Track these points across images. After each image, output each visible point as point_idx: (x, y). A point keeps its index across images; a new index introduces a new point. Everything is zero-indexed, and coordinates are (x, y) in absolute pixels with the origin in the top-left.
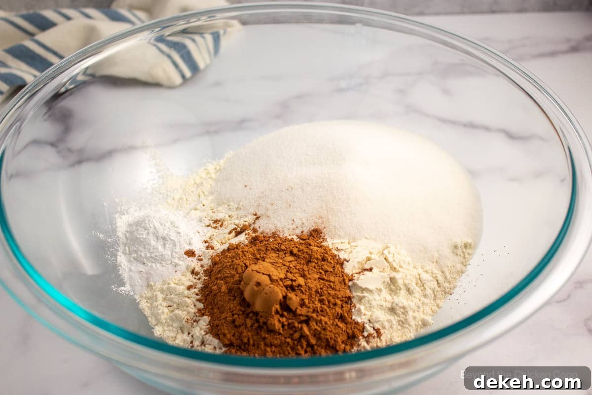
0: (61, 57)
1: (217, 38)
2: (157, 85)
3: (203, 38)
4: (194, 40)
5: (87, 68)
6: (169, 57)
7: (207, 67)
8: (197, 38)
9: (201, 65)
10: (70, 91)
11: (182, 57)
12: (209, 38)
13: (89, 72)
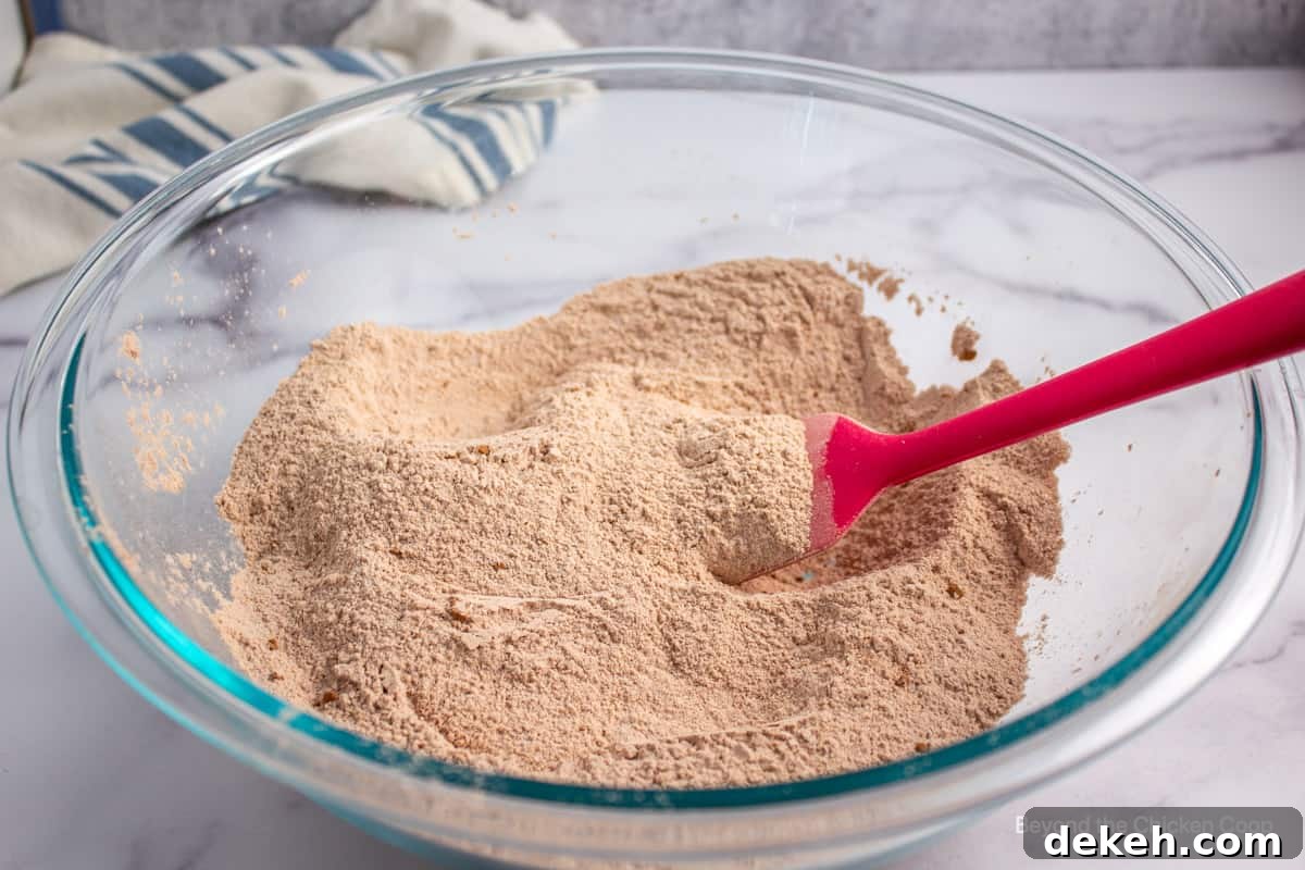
0: (226, 138)
1: (548, 111)
2: (429, 205)
3: (523, 111)
4: (503, 116)
5: (276, 165)
6: (454, 148)
7: (530, 169)
8: (511, 111)
9: (518, 165)
10: (248, 210)
11: (481, 148)
12: (534, 112)
13: (280, 170)
